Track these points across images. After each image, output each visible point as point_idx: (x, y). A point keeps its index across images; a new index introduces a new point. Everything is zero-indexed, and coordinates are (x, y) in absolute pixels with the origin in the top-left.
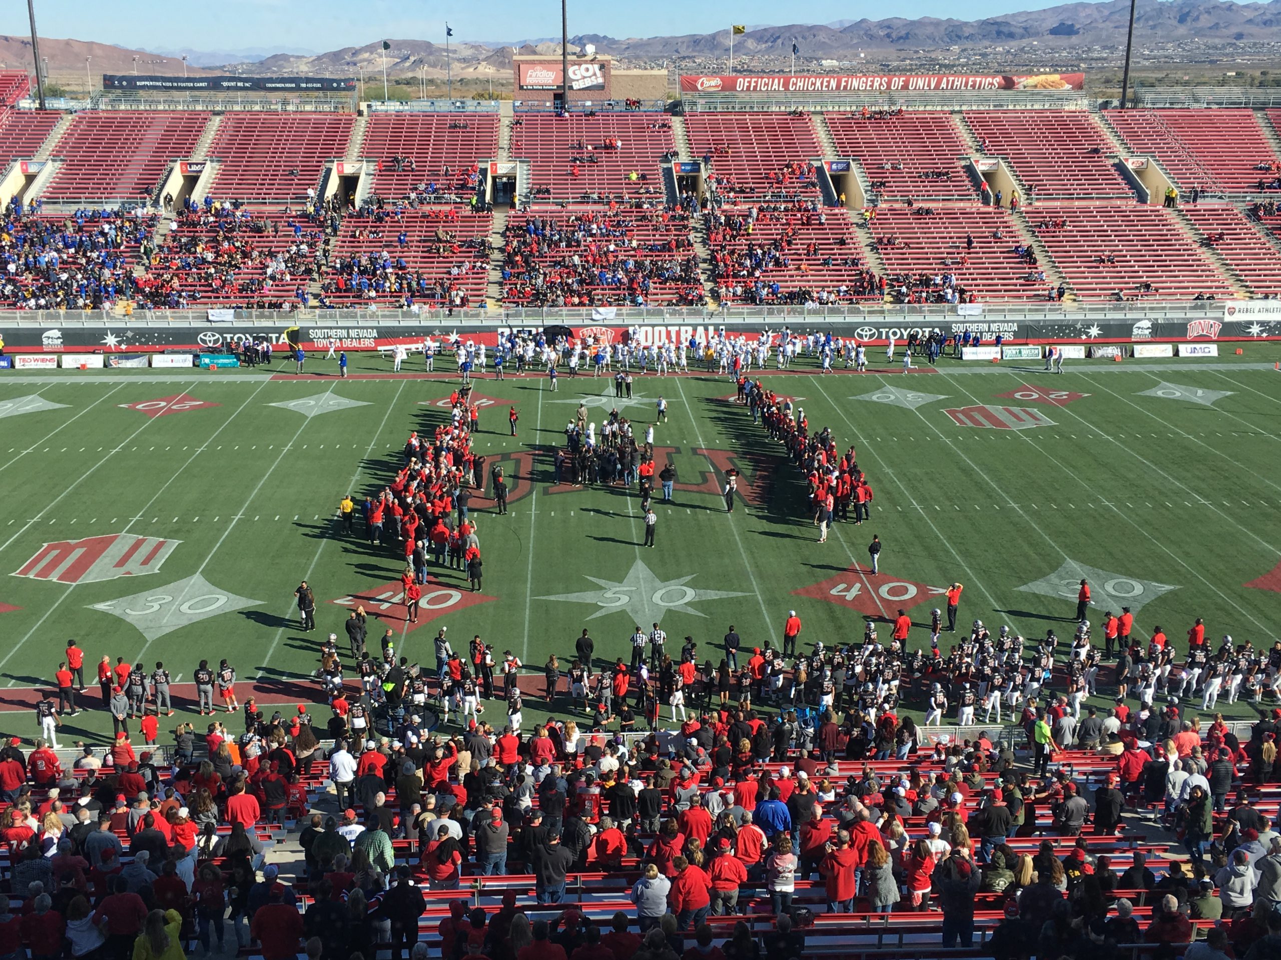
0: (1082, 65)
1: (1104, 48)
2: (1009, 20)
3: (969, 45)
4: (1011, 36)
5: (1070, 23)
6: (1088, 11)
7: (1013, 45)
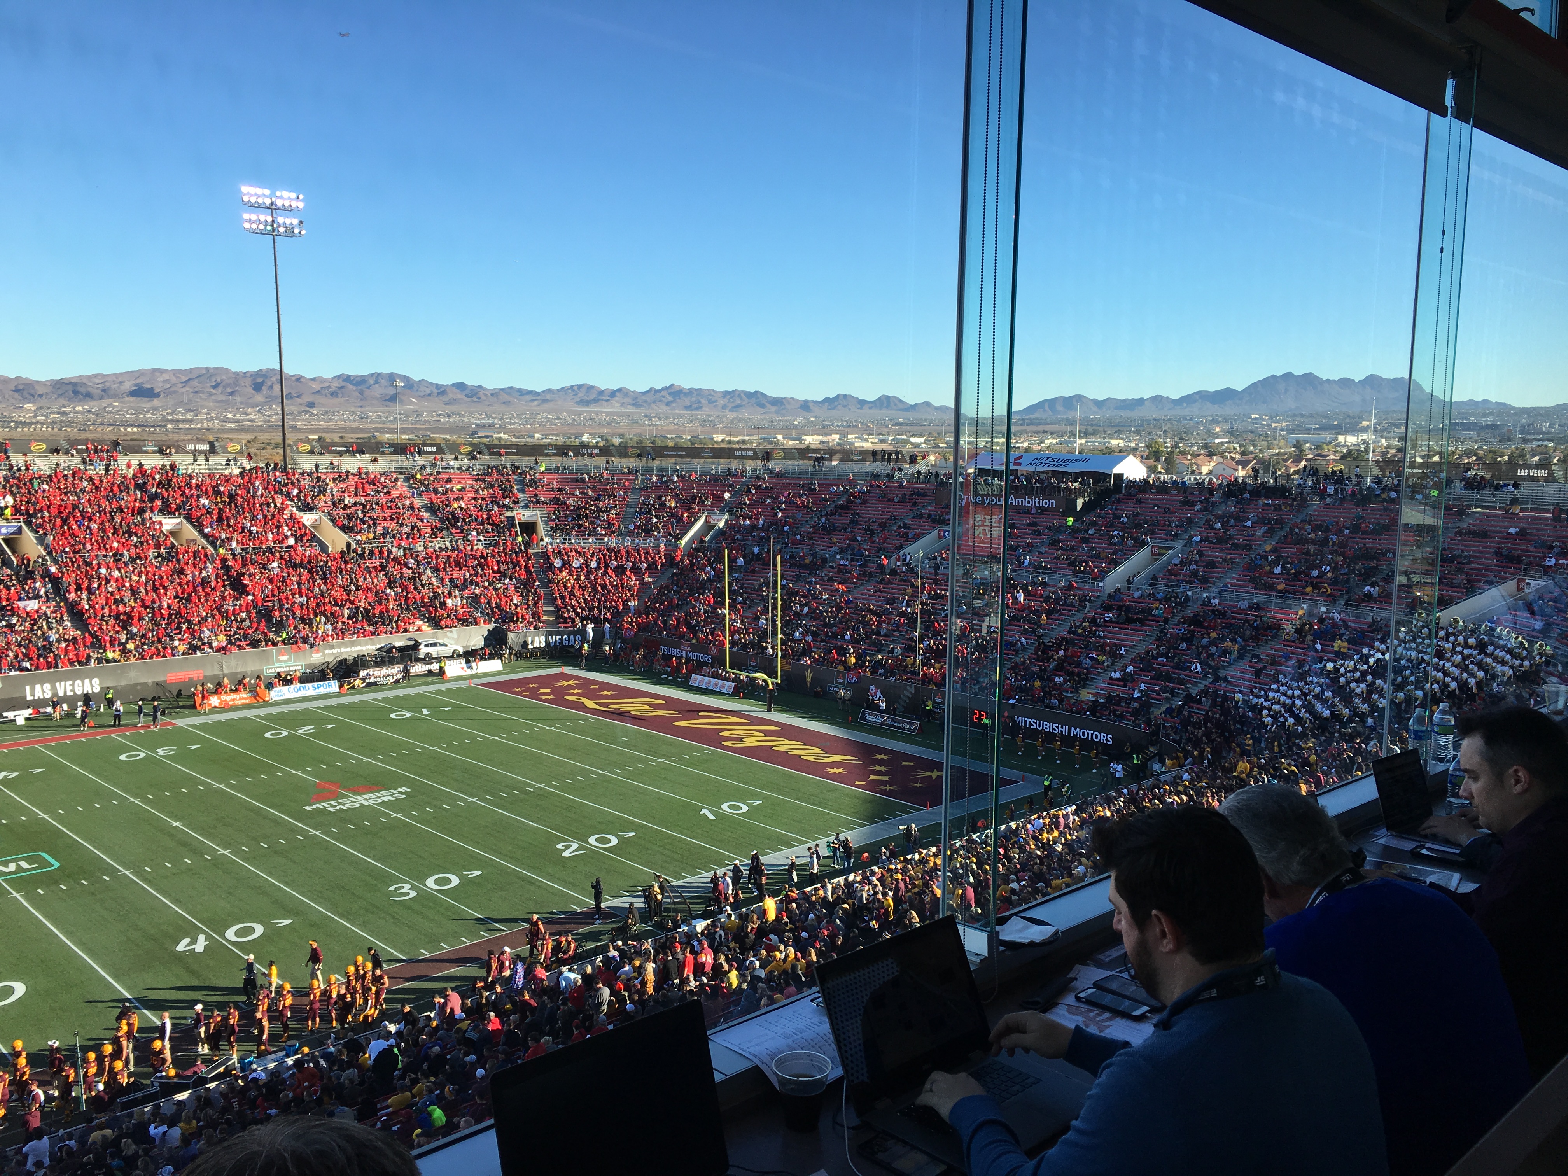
0: (169, 426)
1: (189, 410)
2: (85, 381)
3: (43, 402)
4: (88, 396)
5: (149, 386)
6: (166, 376)
7: (95, 405)
